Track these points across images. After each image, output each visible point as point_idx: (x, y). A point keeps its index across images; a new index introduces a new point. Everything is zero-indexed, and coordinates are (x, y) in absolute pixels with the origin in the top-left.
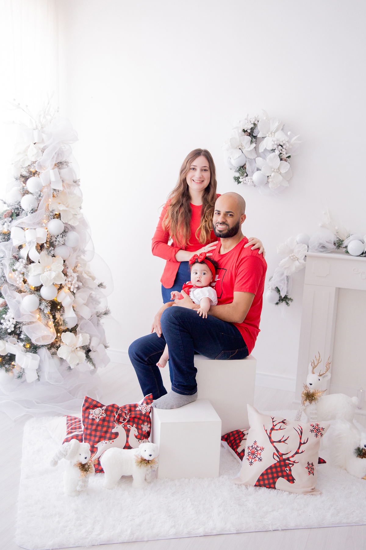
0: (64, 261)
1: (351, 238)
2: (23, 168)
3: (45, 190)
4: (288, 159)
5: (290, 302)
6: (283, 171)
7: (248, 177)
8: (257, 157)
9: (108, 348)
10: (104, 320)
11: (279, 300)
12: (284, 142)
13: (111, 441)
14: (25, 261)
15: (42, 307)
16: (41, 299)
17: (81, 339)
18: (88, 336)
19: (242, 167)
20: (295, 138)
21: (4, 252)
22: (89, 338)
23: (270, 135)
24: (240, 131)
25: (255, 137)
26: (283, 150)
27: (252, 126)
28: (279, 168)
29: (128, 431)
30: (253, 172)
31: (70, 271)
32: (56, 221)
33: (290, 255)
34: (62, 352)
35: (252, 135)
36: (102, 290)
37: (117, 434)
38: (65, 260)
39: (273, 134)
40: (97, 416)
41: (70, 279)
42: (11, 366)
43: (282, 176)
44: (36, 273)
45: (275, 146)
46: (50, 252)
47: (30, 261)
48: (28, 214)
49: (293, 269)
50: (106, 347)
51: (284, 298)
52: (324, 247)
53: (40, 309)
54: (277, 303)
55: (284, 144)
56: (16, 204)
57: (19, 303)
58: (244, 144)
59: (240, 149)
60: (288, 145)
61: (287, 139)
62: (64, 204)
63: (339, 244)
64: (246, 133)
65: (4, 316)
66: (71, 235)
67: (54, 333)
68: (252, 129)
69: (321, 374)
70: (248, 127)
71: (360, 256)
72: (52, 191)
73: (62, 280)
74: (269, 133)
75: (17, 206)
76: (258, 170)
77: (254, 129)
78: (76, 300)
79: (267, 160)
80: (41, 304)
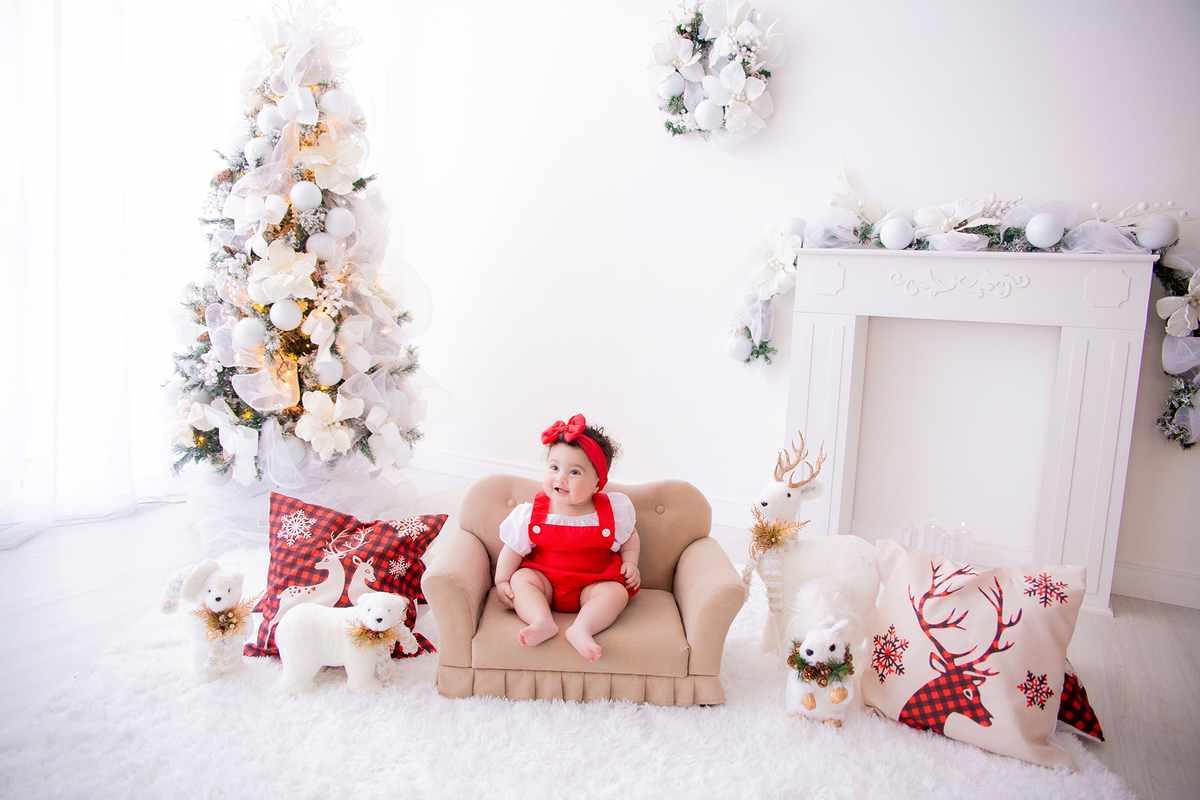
0: (320, 262)
1: (888, 215)
3: (287, 126)
4: (763, 76)
5: (770, 355)
6: (752, 97)
7: (688, 114)
8: (706, 75)
11: (752, 354)
12: (752, 39)
13: (309, 588)
15: (266, 340)
16: (270, 326)
17: (343, 407)
19: (678, 98)
20: (772, 26)
22: (362, 406)
23: (727, 32)
24: (673, 29)
25: (702, 42)
26: (752, 55)
27: (694, 17)
28: (744, 93)
29: (350, 570)
30: (696, 105)
31: (330, 278)
32: (306, 184)
33: (769, 261)
34: (303, 427)
35: (697, 39)
37: (324, 574)
39: (733, 29)
40: (293, 534)
41: (327, 292)
42: (217, 455)
43: (753, 109)
44: (260, 278)
45: (735, 47)
46: (288, 239)
47: (254, 257)
48: (253, 168)
49: (774, 288)
51: (761, 347)
52: (833, 238)
54: (748, 360)
55: (753, 43)
56: (239, 155)
57: (230, 334)
58: (681, 56)
59: (673, 66)
60: (758, 43)
61: (757, 33)
62: (326, 157)
63: (864, 235)
64: (684, 34)
65: (203, 357)
66: (337, 217)
67: (293, 393)
68: (695, 25)
69: (793, 482)
71: (906, 248)
72: (300, 129)
73: (312, 292)
74: (725, 28)
75: (240, 159)
76: (705, 98)
77: (698, 25)
78: (341, 333)
79: (721, 77)
80: (265, 336)
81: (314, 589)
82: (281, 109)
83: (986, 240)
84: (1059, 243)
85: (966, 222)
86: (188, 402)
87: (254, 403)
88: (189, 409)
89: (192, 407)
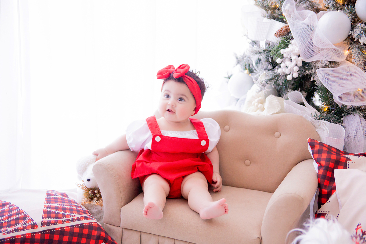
16: (355, 20)
80: (352, 28)
86: (263, 93)
87: (341, 97)
88: (263, 102)
89: (267, 99)
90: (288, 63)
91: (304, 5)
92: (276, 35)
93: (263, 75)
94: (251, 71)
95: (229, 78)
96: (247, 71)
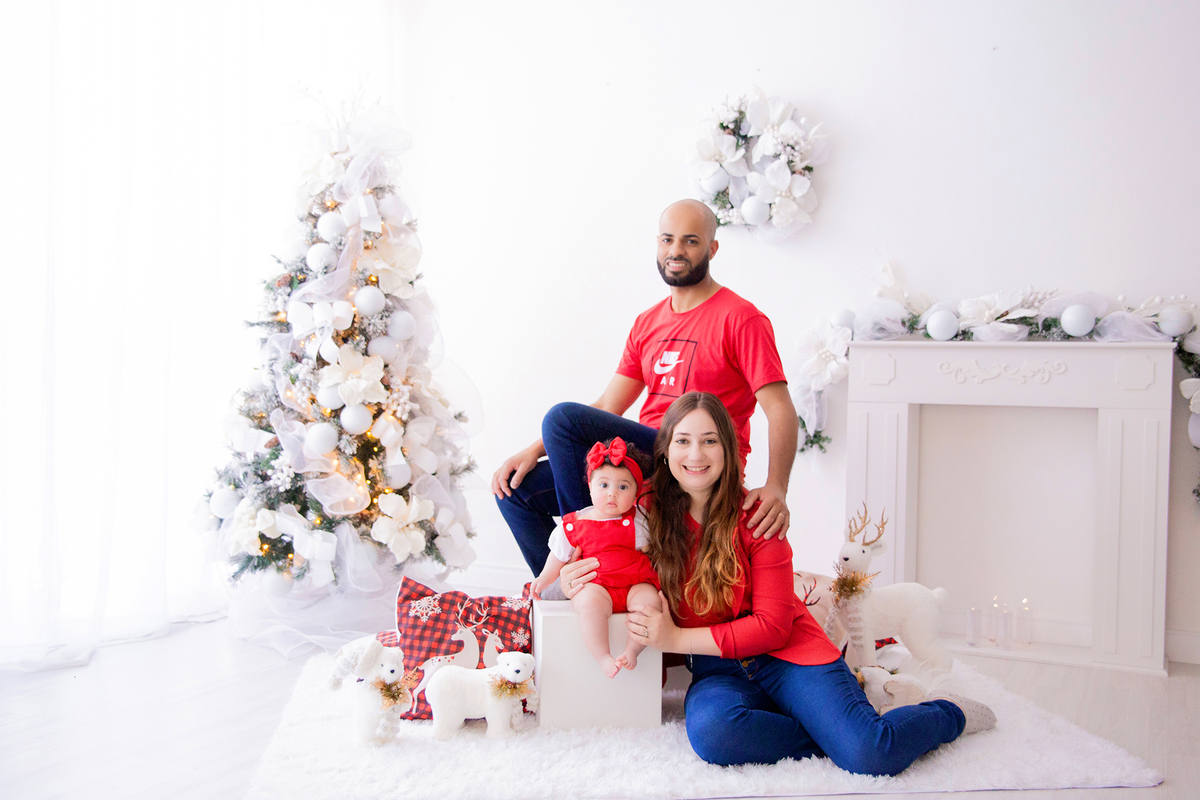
0: (386, 366)
1: (934, 307)
2: (311, 196)
3: (351, 233)
4: (807, 172)
5: (824, 444)
6: (798, 194)
7: (735, 209)
8: (750, 171)
9: (474, 538)
10: (464, 480)
11: (806, 444)
12: (795, 138)
13: (449, 657)
14: (313, 362)
15: (342, 444)
16: (341, 432)
17: (417, 508)
18: (431, 505)
19: (723, 193)
20: (815, 128)
21: (277, 351)
22: (432, 507)
23: (771, 130)
24: (715, 125)
25: (745, 137)
26: (796, 154)
27: (736, 115)
28: (790, 190)
29: (482, 640)
30: (742, 201)
31: (396, 382)
32: (371, 289)
33: (820, 352)
34: (380, 530)
35: (739, 135)
36: (462, 425)
37: (460, 645)
38: (387, 363)
39: (776, 128)
40: (425, 612)
41: (395, 396)
42: (288, 560)
43: (798, 205)
44: (331, 383)
45: (780, 148)
46: (358, 344)
47: (321, 362)
48: (319, 276)
49: (827, 377)
50: (470, 535)
51: (815, 436)
52: (882, 329)
53: (338, 449)
55: (797, 143)
56: (299, 260)
57: (301, 439)
58: (724, 152)
59: (717, 161)
60: (803, 143)
61: (801, 133)
62: (385, 260)
63: (912, 325)
64: (727, 131)
65: (273, 463)
66: (399, 318)
67: (365, 496)
68: (738, 123)
69: (867, 541)
70: (729, 117)
71: (951, 339)
72: (363, 236)
73: (381, 395)
74: (769, 126)
75: (301, 265)
76: (751, 194)
77: (740, 122)
78: (407, 436)
79: (767, 175)
80: (340, 440)
81: (453, 658)
82: (344, 216)
83: (1026, 330)
84: (1092, 331)
85: (1007, 313)
86: (253, 509)
87: (331, 507)
88: (254, 517)
89: (259, 514)
90: (279, 474)
91: (293, 416)
92: (266, 446)
93: (252, 489)
94: (237, 487)
95: (210, 496)
96: (232, 487)
